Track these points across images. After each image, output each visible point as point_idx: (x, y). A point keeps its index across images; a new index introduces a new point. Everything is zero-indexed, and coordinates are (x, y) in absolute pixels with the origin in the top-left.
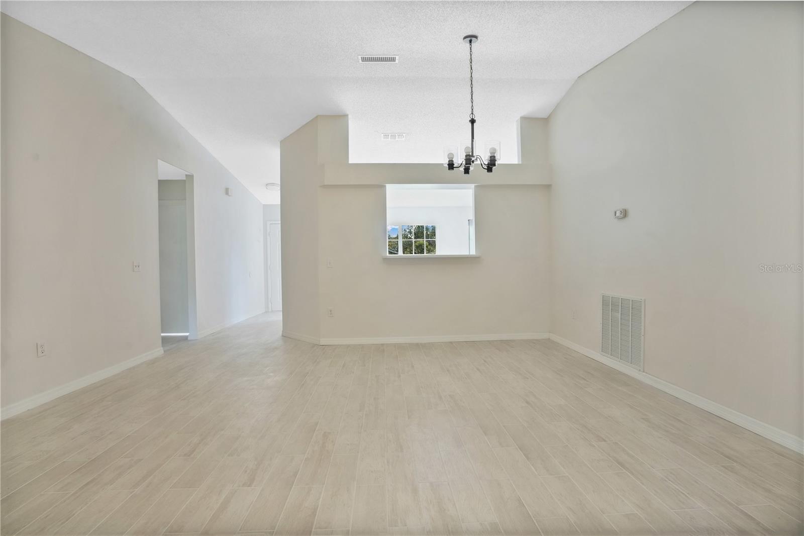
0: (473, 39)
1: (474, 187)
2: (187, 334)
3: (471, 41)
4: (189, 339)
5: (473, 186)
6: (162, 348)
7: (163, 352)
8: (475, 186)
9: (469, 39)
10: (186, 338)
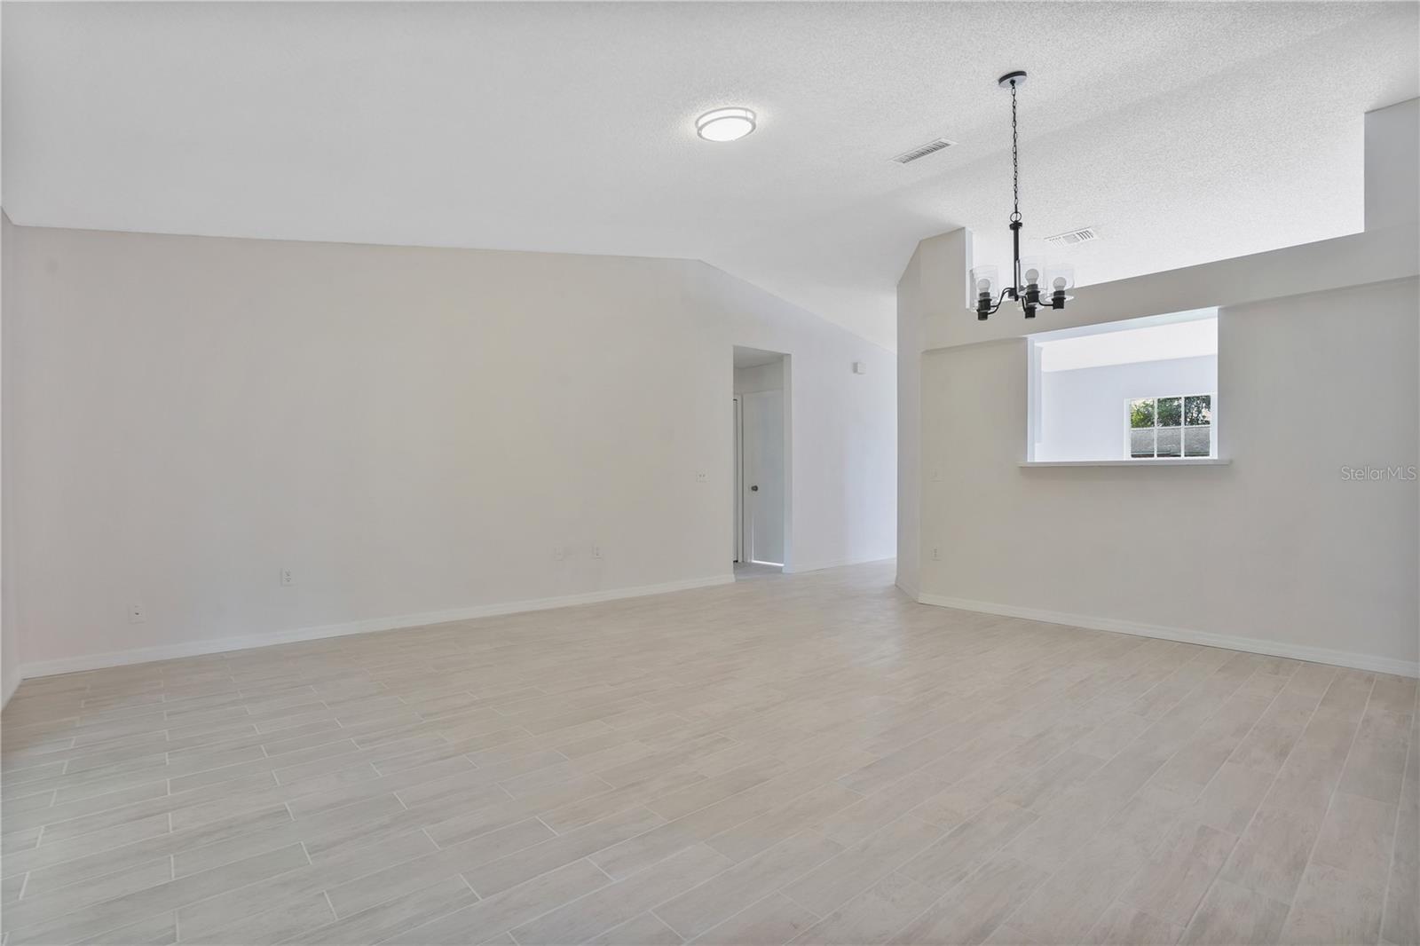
0: (1015, 78)
1: (1217, 311)
2: (782, 565)
3: (1013, 82)
4: (784, 571)
5: (1214, 310)
6: (733, 575)
7: (734, 580)
8: (1219, 310)
9: (1008, 80)
10: (779, 570)
